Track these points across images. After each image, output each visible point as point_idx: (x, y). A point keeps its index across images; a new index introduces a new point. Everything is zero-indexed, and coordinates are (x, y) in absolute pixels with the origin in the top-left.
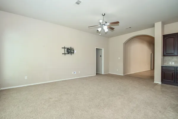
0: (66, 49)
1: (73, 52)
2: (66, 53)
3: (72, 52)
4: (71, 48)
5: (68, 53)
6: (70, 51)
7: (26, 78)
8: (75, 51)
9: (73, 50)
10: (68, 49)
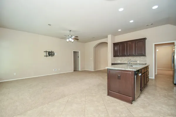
0: (47, 53)
1: (54, 55)
2: (48, 55)
3: (52, 55)
4: (52, 52)
5: (49, 55)
6: (51, 54)
7: (15, 74)
8: (55, 54)
9: (54, 53)
10: (49, 53)
